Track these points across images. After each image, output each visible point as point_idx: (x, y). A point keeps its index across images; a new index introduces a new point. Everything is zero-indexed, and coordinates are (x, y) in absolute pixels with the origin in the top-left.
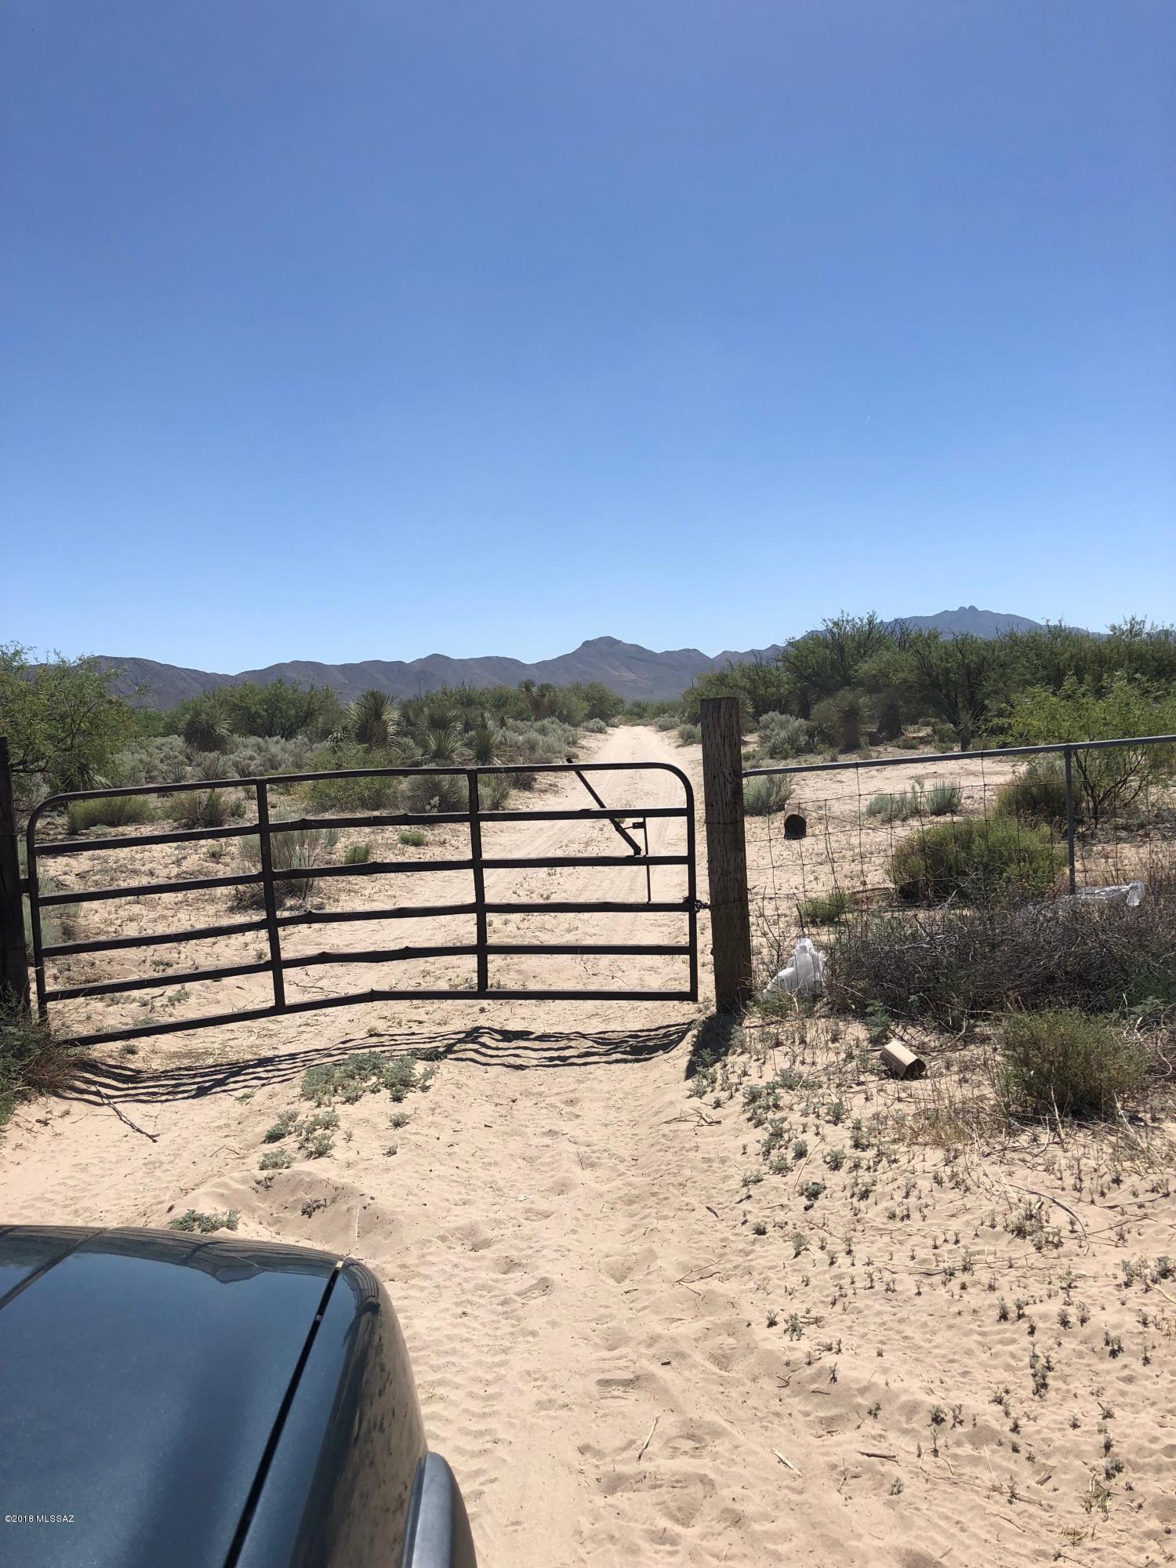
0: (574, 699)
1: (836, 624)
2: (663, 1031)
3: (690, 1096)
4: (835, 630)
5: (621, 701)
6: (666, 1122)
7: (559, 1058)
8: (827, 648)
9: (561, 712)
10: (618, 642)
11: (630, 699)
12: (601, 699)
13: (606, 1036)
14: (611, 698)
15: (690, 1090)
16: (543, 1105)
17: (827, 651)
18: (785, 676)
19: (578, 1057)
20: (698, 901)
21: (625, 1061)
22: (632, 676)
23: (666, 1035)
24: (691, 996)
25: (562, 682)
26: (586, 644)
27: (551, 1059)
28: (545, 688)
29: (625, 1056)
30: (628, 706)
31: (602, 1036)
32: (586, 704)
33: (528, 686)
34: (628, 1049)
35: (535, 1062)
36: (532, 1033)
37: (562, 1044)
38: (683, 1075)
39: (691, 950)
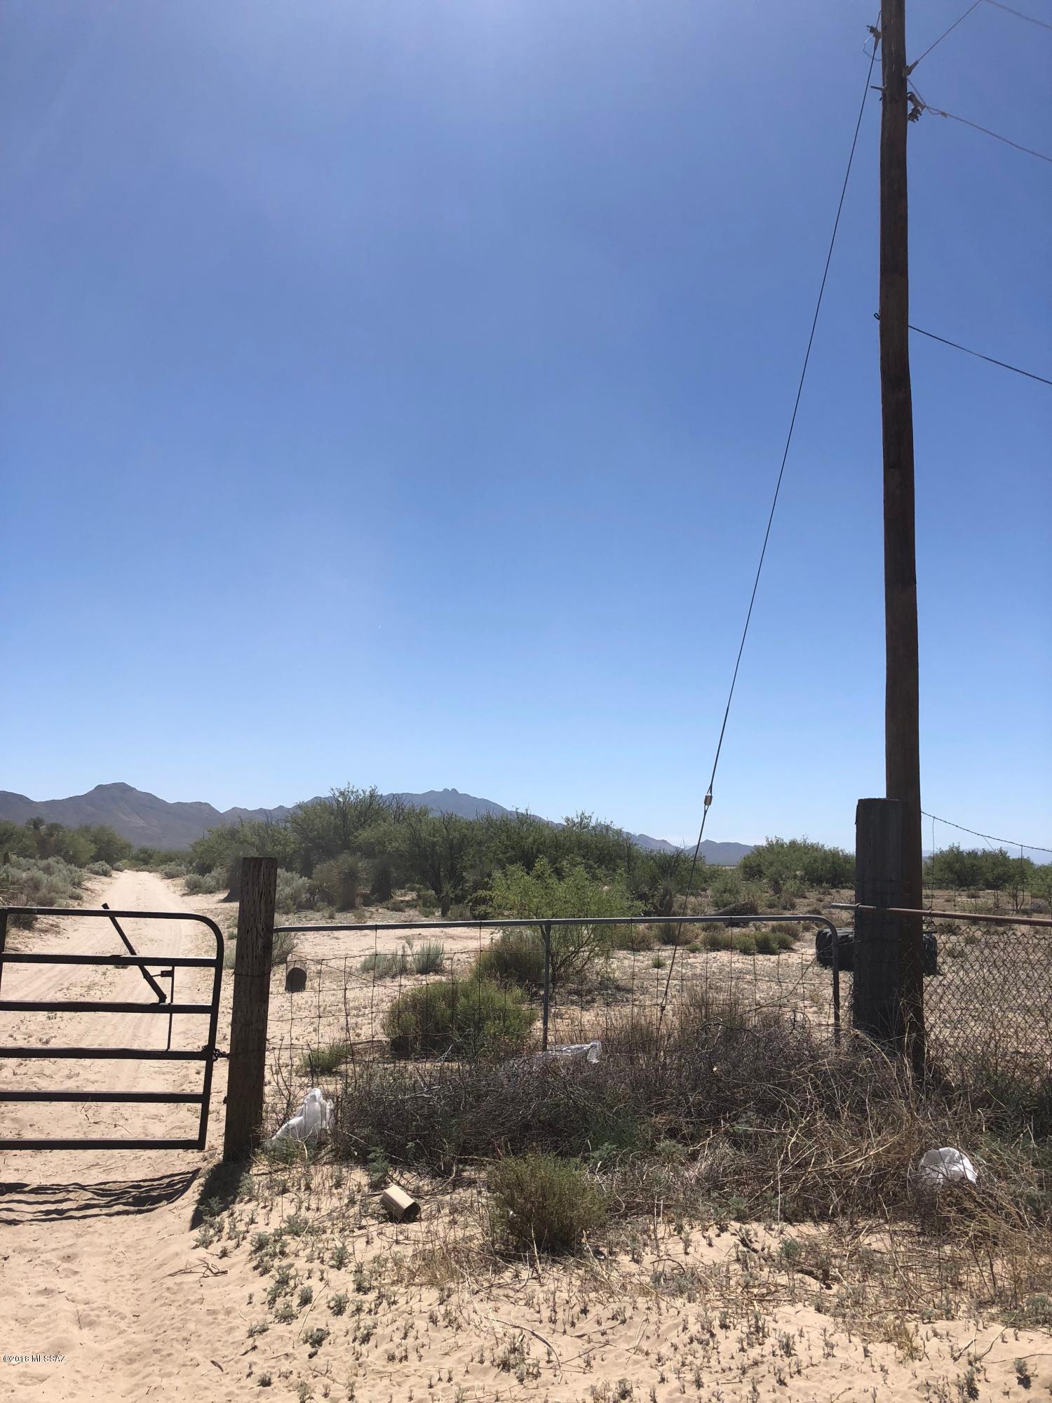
0: (82, 840)
1: (342, 794)
2: (167, 1181)
3: (196, 1247)
4: (340, 799)
5: (129, 846)
6: (170, 1275)
7: (56, 1212)
8: (332, 814)
9: (67, 852)
10: (132, 789)
11: (138, 844)
12: (109, 843)
13: (107, 1187)
14: (119, 842)
15: (196, 1240)
16: (37, 1262)
17: (332, 818)
18: (293, 837)
19: (77, 1209)
20: (217, 1050)
21: (127, 1213)
22: (141, 823)
23: (170, 1185)
24: (199, 1144)
25: (70, 822)
26: (99, 788)
27: (48, 1212)
28: (54, 828)
29: (127, 1208)
30: (135, 851)
31: (102, 1187)
32: (93, 846)
33: (36, 824)
34: (130, 1200)
35: (30, 1217)
36: (27, 1185)
37: (60, 1196)
38: (188, 1225)
39: (204, 1098)
